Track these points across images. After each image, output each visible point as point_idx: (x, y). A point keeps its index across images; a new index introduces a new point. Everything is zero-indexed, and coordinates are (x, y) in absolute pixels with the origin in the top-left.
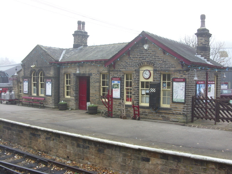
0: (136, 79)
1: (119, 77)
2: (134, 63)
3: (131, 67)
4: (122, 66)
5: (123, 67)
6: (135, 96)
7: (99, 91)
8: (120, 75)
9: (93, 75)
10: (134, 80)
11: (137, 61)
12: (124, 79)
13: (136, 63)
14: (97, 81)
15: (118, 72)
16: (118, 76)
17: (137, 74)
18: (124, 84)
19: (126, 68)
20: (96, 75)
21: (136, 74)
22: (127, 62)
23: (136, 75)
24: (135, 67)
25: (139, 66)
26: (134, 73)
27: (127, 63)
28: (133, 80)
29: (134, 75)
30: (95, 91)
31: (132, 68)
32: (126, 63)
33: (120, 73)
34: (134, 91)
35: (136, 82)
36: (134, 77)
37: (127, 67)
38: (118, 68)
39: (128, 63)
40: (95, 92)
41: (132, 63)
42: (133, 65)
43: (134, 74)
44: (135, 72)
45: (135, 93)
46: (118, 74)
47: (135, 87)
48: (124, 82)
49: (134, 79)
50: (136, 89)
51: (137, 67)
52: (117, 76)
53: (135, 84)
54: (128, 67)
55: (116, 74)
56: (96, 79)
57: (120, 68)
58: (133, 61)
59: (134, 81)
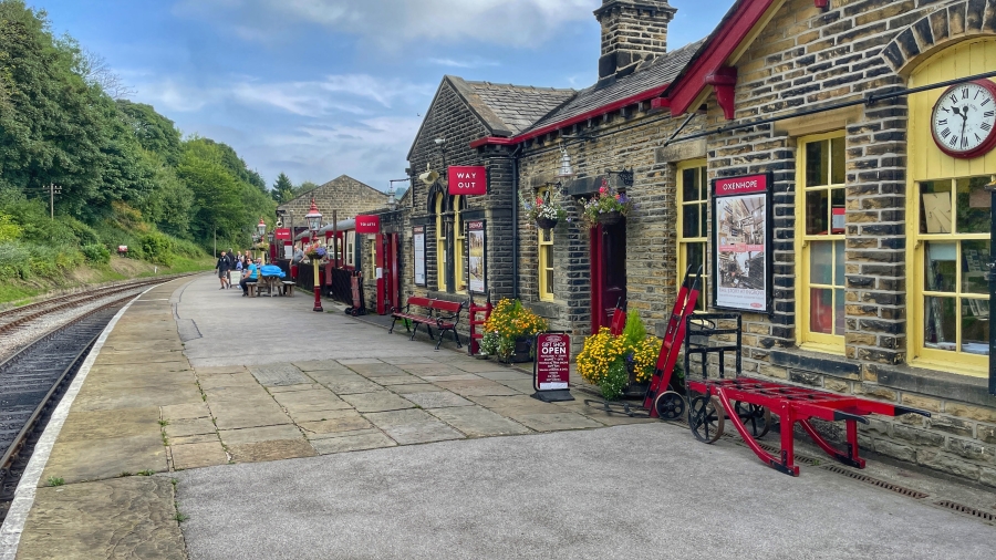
0: (873, 164)
1: (757, 168)
2: (858, 46)
3: (840, 82)
4: (779, 87)
5: (784, 95)
6: (867, 298)
7: (664, 265)
8: (762, 157)
9: (638, 178)
10: (863, 176)
11: (882, 27)
12: (791, 176)
13: (878, 41)
14: (657, 209)
15: (752, 138)
16: (756, 162)
17: (882, 131)
18: (791, 211)
19: (805, 96)
20: (652, 175)
21: (875, 127)
22: (807, 55)
23: (878, 138)
24: (870, 74)
25: (898, 63)
26: (863, 121)
27: (812, 60)
28: (852, 178)
29: (856, 141)
30: (649, 265)
31: (848, 90)
32: (801, 63)
33: (765, 140)
34: (865, 256)
35: (874, 189)
36: (859, 153)
37: (809, 89)
38: (756, 111)
39: (818, 62)
40: (647, 271)
41: (842, 51)
42: (851, 65)
43: (859, 135)
44: (870, 115)
45: (866, 270)
46: (750, 148)
47: (867, 230)
48: (791, 199)
49: (860, 165)
50: (873, 243)
51: (886, 70)
52: (747, 165)
53: (867, 204)
54: (817, 87)
55: (741, 150)
56: (654, 199)
57: (765, 109)
58: (851, 36)
59: (858, 183)
